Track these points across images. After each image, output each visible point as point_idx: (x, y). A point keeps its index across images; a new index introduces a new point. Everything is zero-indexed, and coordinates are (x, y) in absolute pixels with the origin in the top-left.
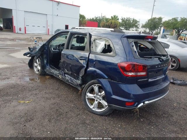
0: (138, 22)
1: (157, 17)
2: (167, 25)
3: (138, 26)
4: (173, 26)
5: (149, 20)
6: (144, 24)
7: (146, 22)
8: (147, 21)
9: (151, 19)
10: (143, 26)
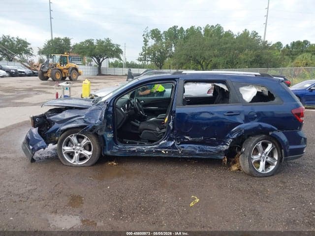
0: (29, 44)
1: (62, 38)
2: (81, 50)
3: (31, 52)
4: (89, 52)
5: (49, 42)
6: (42, 48)
7: (45, 44)
8: (47, 44)
9: (52, 40)
10: (41, 52)
